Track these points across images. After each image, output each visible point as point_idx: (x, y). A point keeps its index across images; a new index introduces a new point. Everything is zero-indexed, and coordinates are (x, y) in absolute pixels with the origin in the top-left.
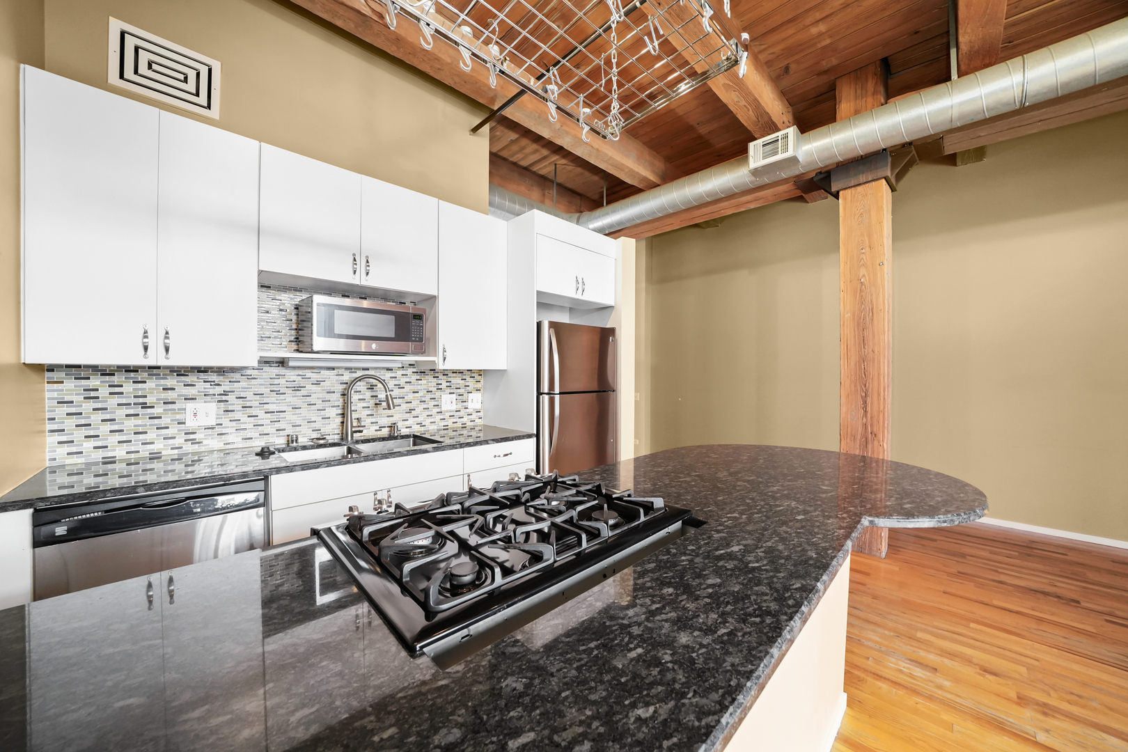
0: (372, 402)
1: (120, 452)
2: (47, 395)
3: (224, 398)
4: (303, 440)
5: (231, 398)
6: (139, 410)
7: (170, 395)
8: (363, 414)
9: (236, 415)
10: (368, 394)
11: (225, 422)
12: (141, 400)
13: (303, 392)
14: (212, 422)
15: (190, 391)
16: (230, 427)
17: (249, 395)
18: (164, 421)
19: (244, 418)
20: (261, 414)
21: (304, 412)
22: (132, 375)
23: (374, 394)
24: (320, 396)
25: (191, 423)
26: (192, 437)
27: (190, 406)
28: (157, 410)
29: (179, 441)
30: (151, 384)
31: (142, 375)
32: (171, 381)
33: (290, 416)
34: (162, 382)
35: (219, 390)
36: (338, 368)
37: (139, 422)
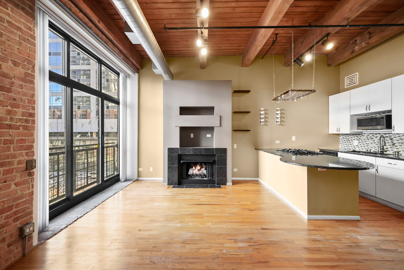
0: (391, 144)
1: (346, 148)
2: (340, 138)
3: (359, 140)
4: (372, 151)
5: (360, 140)
6: (348, 141)
7: (352, 139)
8: (389, 147)
9: (361, 144)
10: (390, 141)
11: (359, 145)
12: (348, 139)
13: (373, 139)
14: (357, 145)
15: (354, 138)
16: (360, 146)
17: (363, 140)
18: (351, 144)
19: (362, 145)
20: (365, 144)
21: (373, 144)
22: (348, 135)
23: (392, 141)
24: (377, 141)
25: (354, 144)
26: (354, 147)
27: (354, 141)
28: (350, 141)
29: (353, 147)
30: (349, 137)
31: (349, 135)
32: (352, 136)
33: (370, 145)
34: (351, 136)
35: (358, 138)
36: (381, 133)
37: (348, 143)
